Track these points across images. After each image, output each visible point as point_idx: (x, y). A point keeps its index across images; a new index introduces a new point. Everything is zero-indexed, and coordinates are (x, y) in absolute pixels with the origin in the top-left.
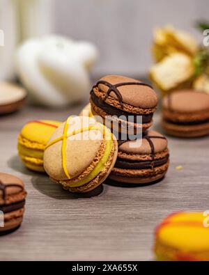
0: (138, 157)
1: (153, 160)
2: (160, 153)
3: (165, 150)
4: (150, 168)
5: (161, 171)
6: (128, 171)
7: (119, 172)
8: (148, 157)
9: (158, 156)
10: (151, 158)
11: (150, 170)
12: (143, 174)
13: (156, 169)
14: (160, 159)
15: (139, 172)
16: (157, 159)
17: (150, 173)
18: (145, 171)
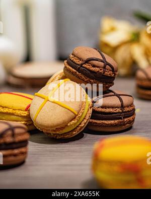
0: (111, 110)
1: (123, 112)
2: (128, 106)
3: (131, 105)
4: (121, 118)
5: (130, 121)
6: (103, 122)
7: (96, 123)
8: (119, 110)
9: (127, 109)
10: (121, 111)
11: (120, 120)
12: (115, 123)
13: (125, 120)
14: (128, 111)
15: (112, 122)
16: (126, 112)
17: (120, 122)
18: (116, 121)
